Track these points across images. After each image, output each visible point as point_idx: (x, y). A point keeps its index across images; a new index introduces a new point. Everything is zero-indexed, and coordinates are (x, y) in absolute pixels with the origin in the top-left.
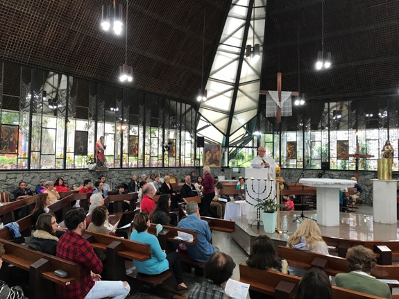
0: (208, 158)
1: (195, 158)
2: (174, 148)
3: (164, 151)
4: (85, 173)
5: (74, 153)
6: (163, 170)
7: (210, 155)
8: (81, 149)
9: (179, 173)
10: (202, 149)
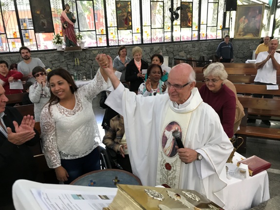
0: (242, 26)
1: (224, 28)
2: (189, 14)
3: (172, 20)
4: (53, 55)
5: (34, 29)
6: (171, 45)
7: (246, 21)
8: (43, 24)
9: (196, 49)
10: (234, 13)
